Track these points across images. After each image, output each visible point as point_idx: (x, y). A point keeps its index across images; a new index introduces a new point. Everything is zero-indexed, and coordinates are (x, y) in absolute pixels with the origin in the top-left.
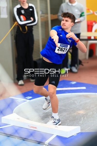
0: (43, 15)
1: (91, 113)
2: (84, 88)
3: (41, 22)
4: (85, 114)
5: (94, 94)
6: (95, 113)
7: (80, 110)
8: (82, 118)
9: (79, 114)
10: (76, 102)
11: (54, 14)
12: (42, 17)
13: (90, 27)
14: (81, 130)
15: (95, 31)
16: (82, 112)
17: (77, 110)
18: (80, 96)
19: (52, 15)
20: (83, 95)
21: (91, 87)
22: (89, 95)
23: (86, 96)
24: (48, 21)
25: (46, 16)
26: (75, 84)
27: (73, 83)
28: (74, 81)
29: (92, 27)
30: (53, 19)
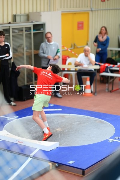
0: (28, 50)
1: (67, 130)
2: (61, 110)
3: (26, 56)
4: (62, 131)
5: (68, 114)
6: (70, 131)
7: (58, 128)
8: (60, 135)
9: (57, 131)
10: (54, 121)
11: (36, 50)
12: (27, 52)
13: (64, 61)
14: (59, 145)
15: (68, 64)
16: (59, 130)
17: (56, 128)
18: (57, 116)
19: (35, 50)
20: (60, 116)
21: (66, 109)
22: (65, 115)
23: (62, 117)
24: (31, 55)
25: (30, 52)
26: (53, 106)
27: (52, 105)
28: (52, 104)
29: (66, 60)
30: (35, 53)
